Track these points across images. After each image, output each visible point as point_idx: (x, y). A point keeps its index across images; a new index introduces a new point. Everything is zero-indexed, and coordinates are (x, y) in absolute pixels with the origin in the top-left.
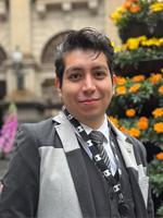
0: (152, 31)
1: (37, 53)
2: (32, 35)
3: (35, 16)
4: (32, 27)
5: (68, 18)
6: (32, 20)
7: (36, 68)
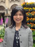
0: (27, 7)
1: (10, 8)
2: (9, 5)
3: (9, 2)
4: (9, 4)
5: (15, 2)
6: (9, 3)
7: (10, 10)
